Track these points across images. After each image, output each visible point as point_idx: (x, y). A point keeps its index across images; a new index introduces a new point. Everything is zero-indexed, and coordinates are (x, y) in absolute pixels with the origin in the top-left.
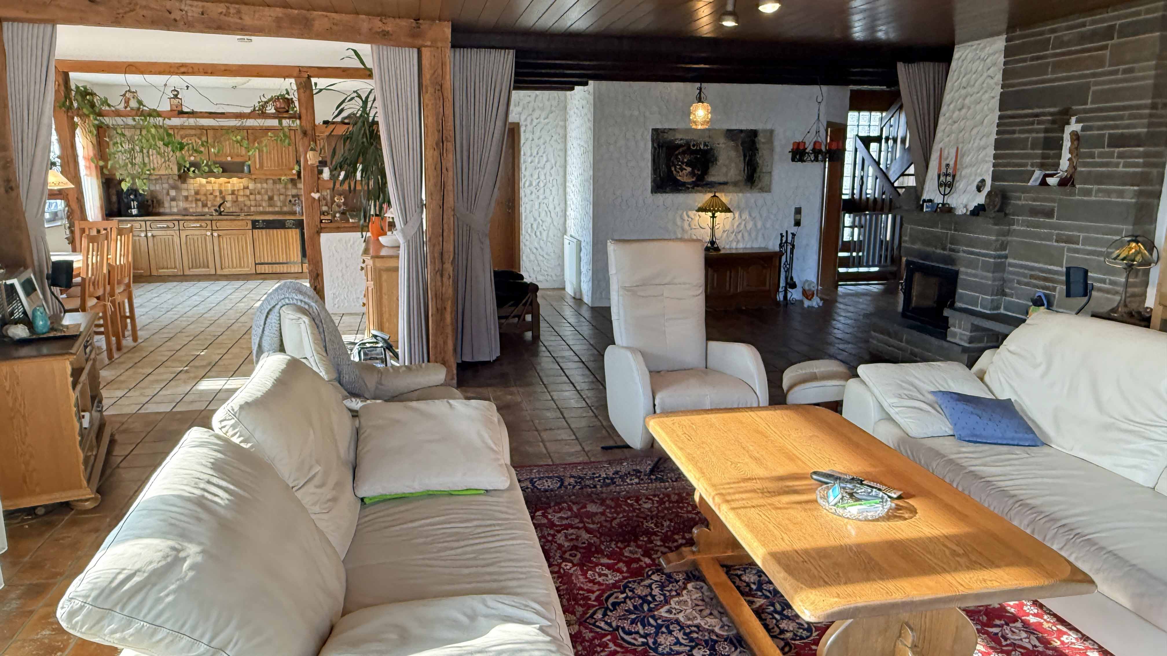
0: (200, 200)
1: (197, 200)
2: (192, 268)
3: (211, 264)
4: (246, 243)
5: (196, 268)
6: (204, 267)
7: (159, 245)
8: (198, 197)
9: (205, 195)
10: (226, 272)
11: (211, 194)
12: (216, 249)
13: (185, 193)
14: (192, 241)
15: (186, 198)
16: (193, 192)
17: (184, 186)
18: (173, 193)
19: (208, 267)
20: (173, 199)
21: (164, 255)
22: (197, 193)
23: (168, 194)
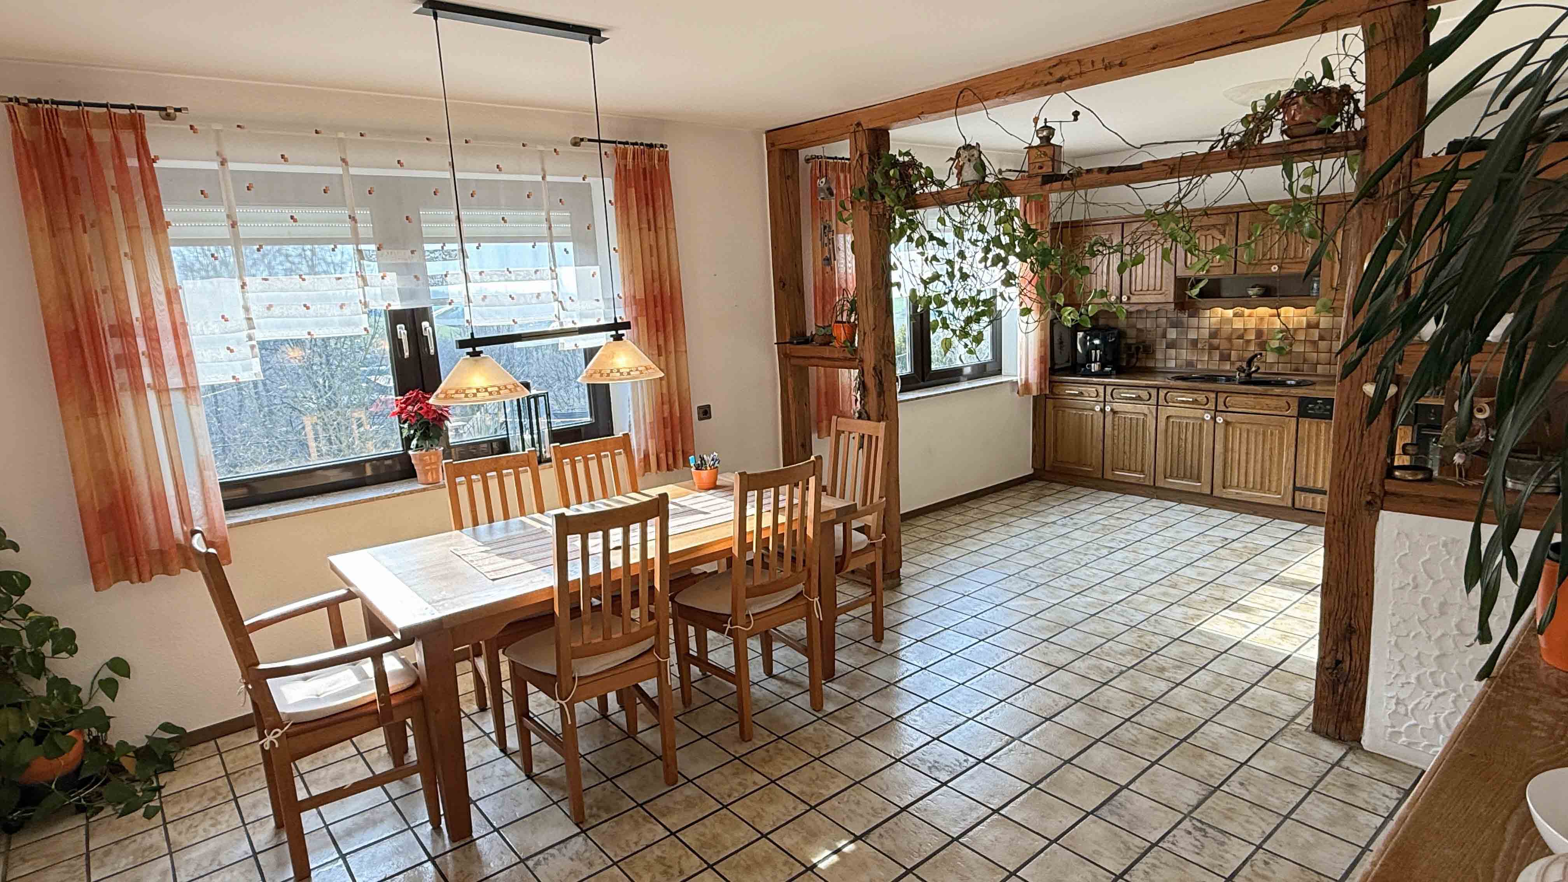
0: (1217, 348)
1: (1212, 348)
2: (1171, 477)
3: (1206, 475)
4: (1281, 444)
5: (1177, 478)
6: (1191, 478)
7: (1121, 429)
8: (1216, 342)
9: (1229, 339)
10: (1231, 493)
11: (1241, 337)
12: (1219, 448)
13: (1192, 335)
14: (1176, 430)
15: (1194, 343)
16: (1205, 333)
17: (1194, 321)
18: (1172, 334)
19: (1199, 479)
20: (1172, 345)
21: (1127, 448)
22: (1214, 334)
23: (1164, 336)
